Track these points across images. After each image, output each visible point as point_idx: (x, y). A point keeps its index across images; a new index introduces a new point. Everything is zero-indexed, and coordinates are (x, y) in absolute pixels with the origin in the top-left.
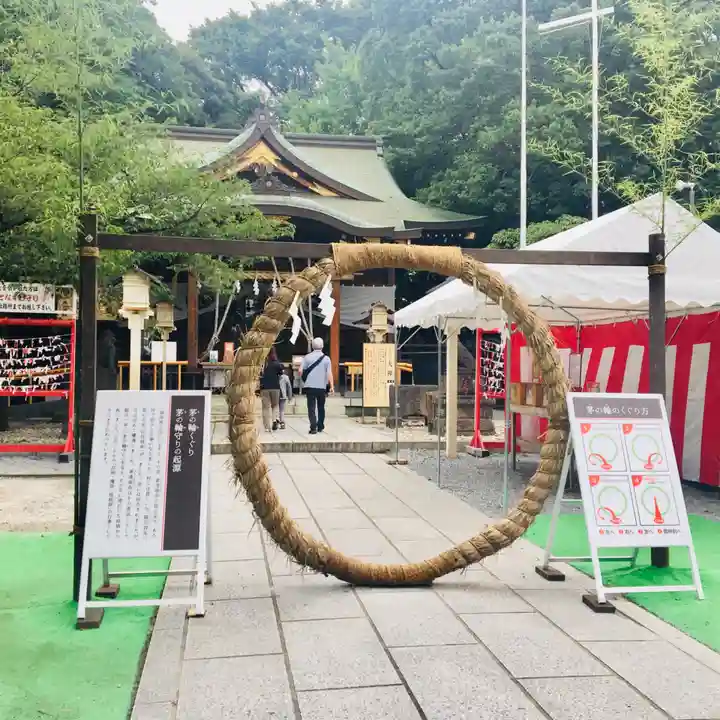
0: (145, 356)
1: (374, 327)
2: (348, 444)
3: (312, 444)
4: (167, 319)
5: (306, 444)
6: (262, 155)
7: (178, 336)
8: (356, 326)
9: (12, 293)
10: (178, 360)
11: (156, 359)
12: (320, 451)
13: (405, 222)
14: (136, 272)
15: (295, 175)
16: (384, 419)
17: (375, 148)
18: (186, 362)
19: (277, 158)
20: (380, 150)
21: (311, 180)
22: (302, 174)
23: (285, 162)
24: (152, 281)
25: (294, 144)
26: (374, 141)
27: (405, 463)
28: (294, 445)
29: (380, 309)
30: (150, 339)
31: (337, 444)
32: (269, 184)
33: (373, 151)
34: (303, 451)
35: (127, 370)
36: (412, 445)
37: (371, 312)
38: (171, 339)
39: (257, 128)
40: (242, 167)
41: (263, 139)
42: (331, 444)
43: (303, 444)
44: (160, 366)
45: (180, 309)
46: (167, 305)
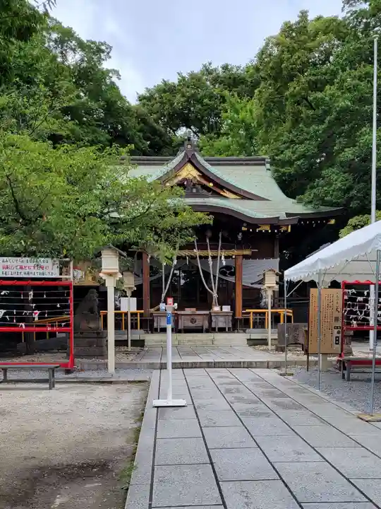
0: (117, 308)
1: (266, 285)
2: (251, 363)
3: (227, 362)
4: (130, 282)
5: (224, 362)
6: (189, 172)
7: (137, 293)
8: (253, 286)
9: (33, 264)
10: (138, 309)
11: (123, 310)
12: (233, 367)
13: (286, 213)
14: (110, 248)
15: (211, 184)
16: (274, 347)
17: (264, 165)
18: (142, 311)
19: (199, 174)
20: (268, 166)
21: (222, 188)
22: (216, 184)
23: (204, 176)
24: (120, 254)
25: (212, 165)
26: (264, 160)
27: (293, 375)
28: (215, 363)
29: (271, 272)
30: (119, 297)
31: (244, 362)
32: (194, 191)
33: (263, 167)
34: (222, 367)
35: (105, 317)
36: (296, 363)
37: (264, 275)
38: (133, 296)
39: (186, 154)
40: (176, 181)
41: (190, 161)
42: (240, 362)
43: (221, 362)
44: (126, 314)
45: (139, 276)
46: (129, 273)
